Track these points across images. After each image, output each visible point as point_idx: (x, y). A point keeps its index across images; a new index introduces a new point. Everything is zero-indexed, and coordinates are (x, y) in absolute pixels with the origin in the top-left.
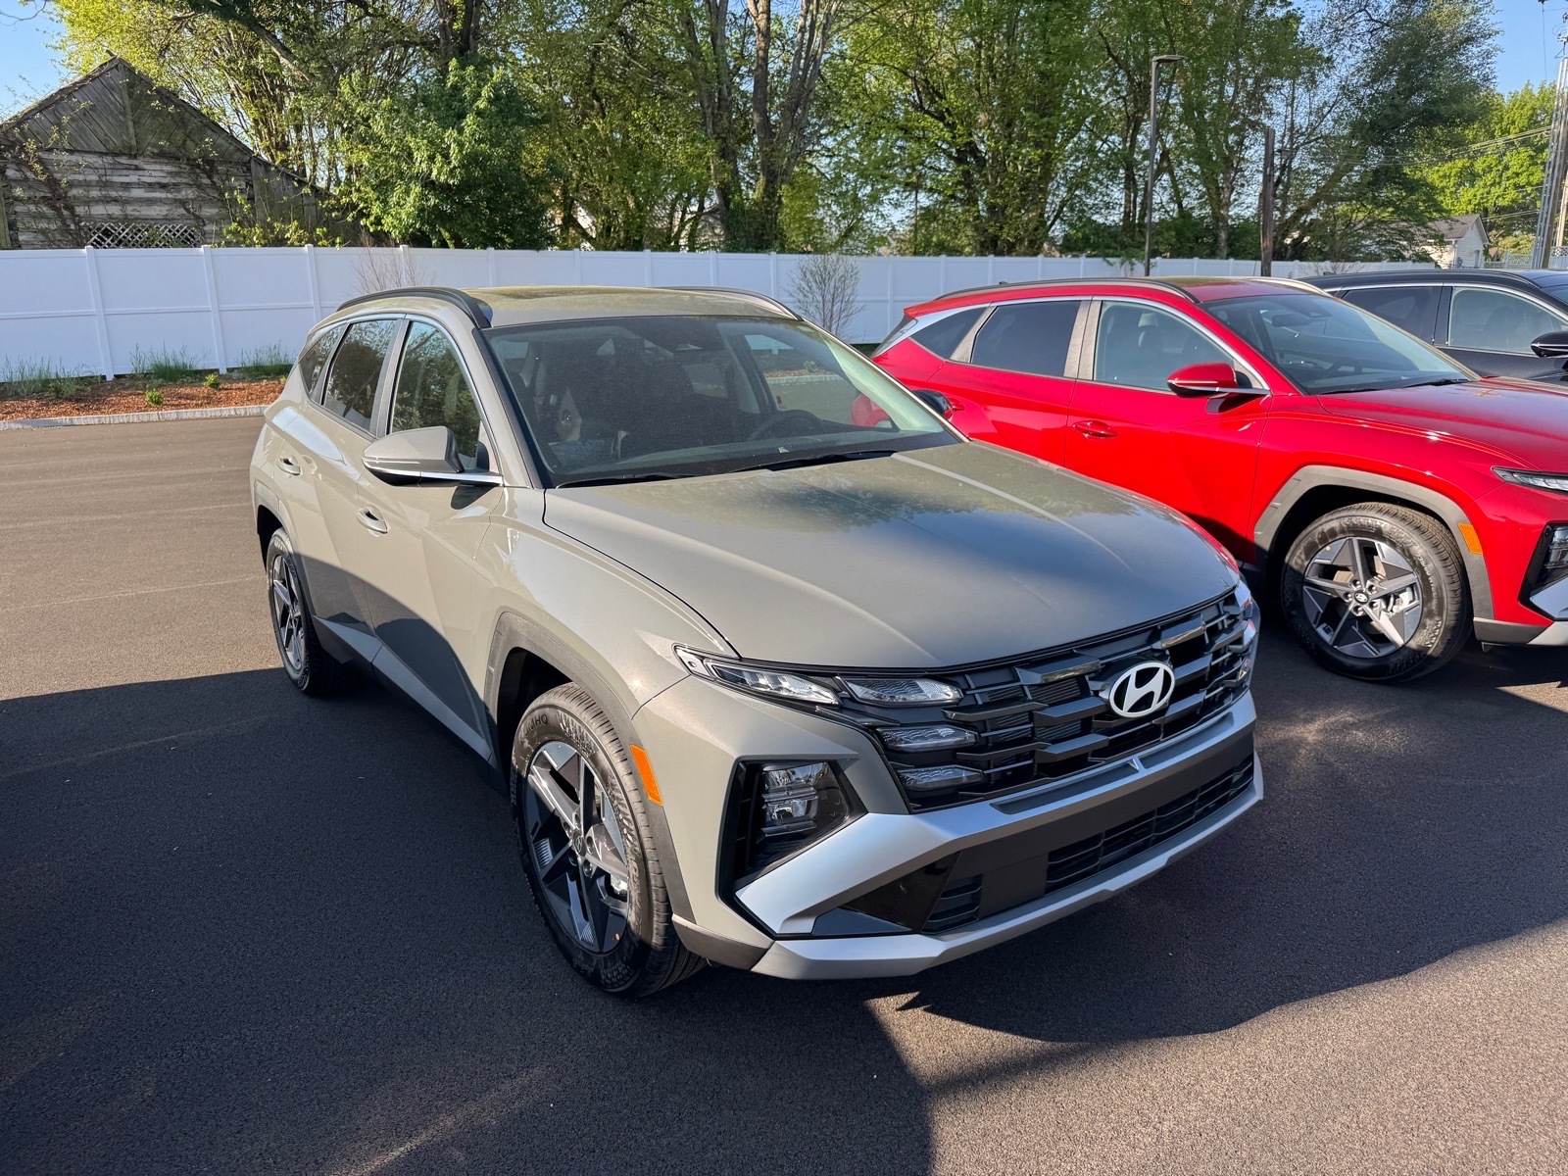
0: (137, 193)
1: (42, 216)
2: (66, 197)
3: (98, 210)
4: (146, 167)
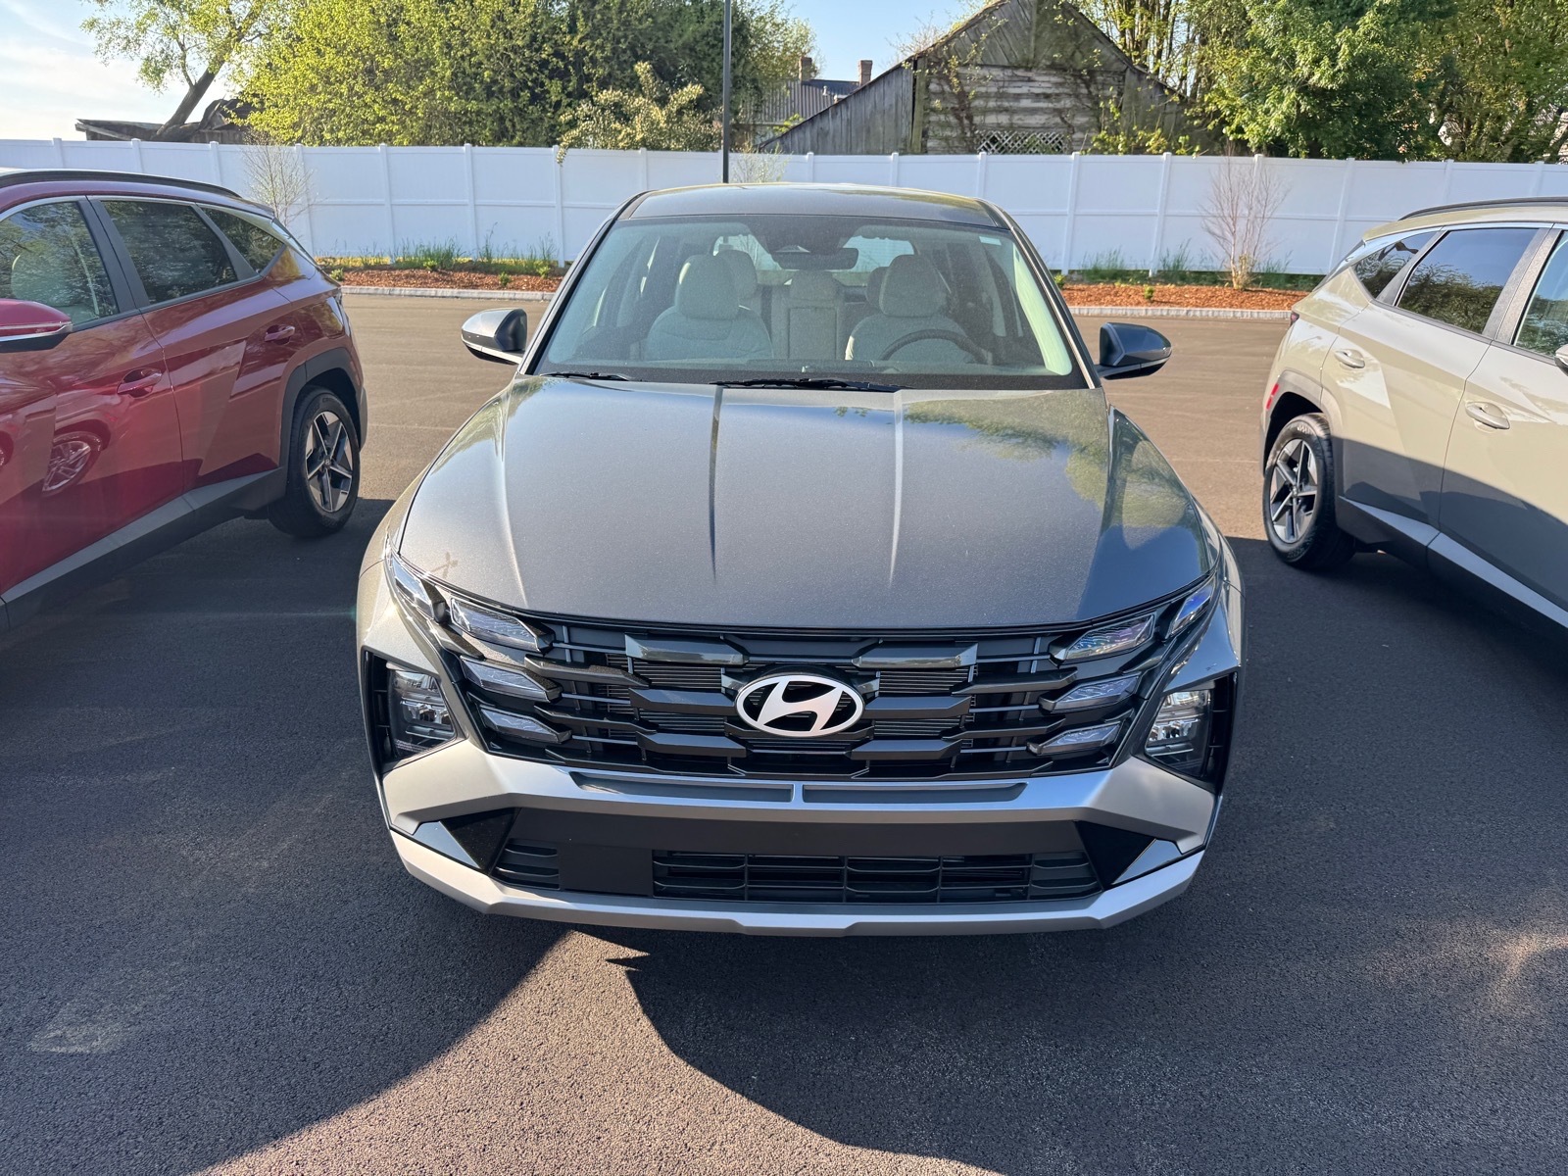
0: (1025, 103)
1: (948, 125)
2: (969, 107)
3: (991, 119)
4: (1037, 78)
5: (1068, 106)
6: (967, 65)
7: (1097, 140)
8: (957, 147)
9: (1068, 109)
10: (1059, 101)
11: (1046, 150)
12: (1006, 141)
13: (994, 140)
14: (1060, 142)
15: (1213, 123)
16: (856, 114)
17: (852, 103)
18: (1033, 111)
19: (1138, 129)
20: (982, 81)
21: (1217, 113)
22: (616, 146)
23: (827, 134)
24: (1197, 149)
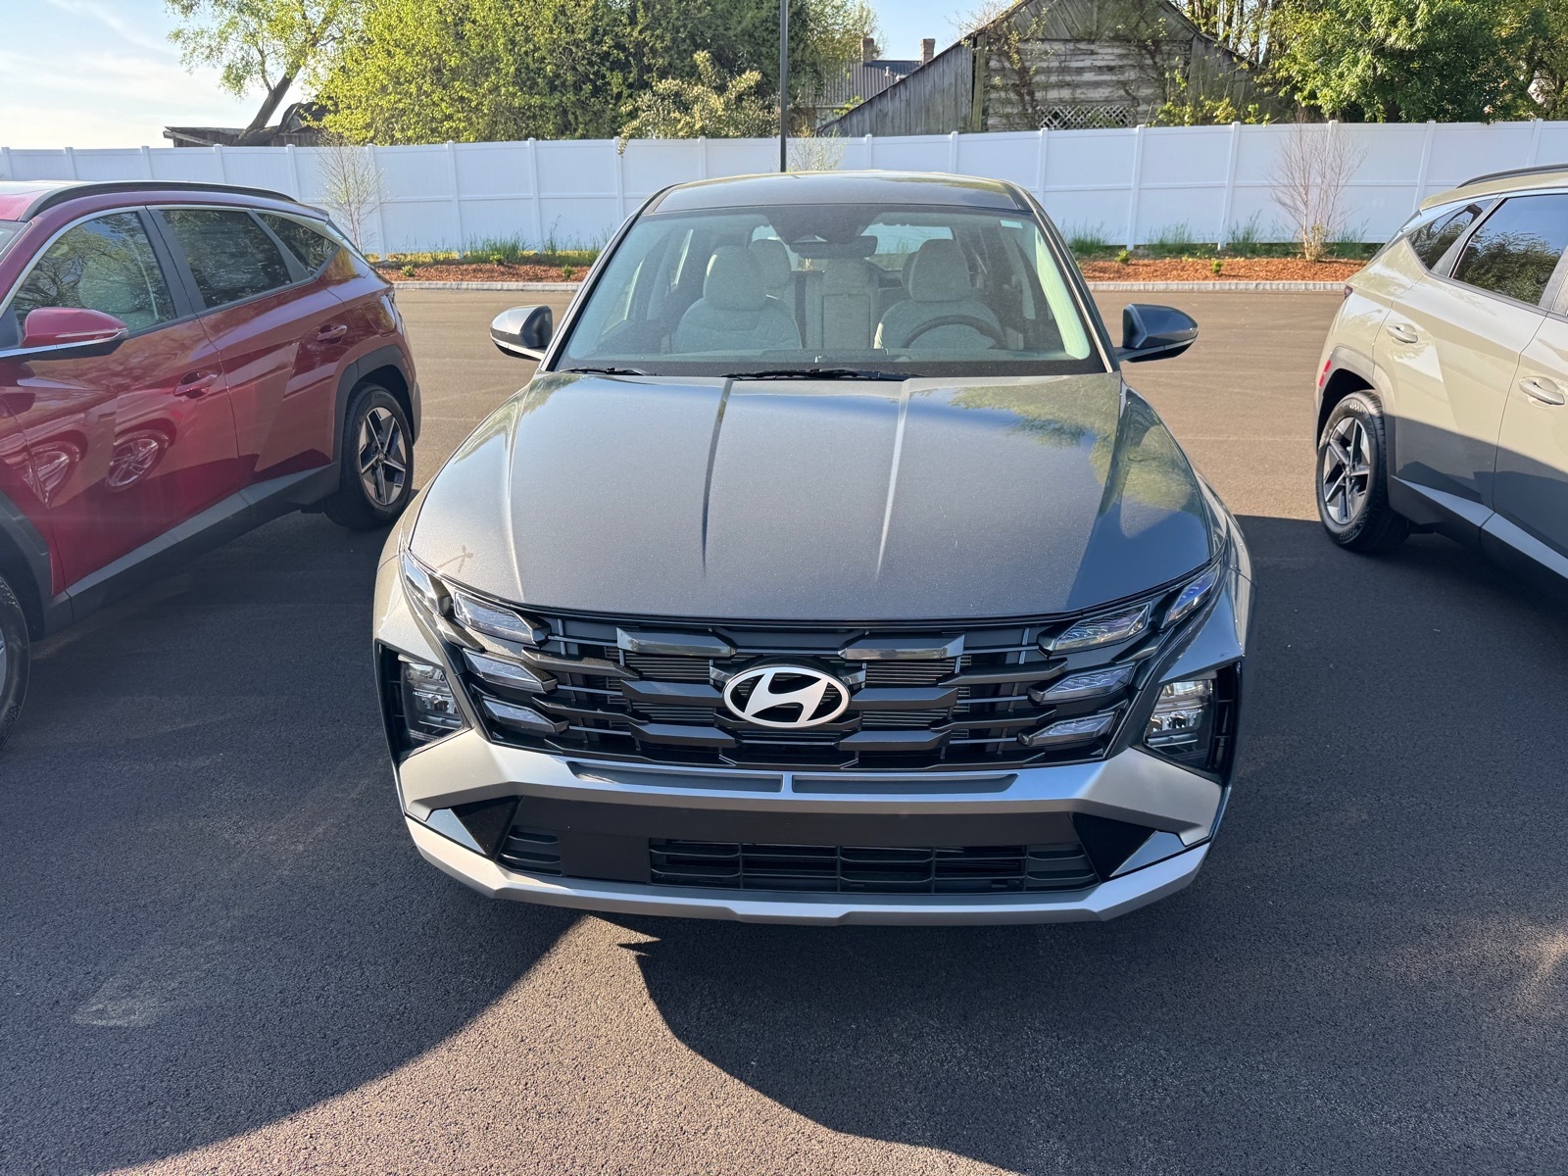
0: (1087, 77)
1: (1008, 102)
2: (1030, 83)
3: (1053, 94)
4: (1100, 51)
5: (1132, 78)
6: (1027, 40)
7: (1162, 112)
8: (1018, 124)
9: (1132, 81)
10: (1123, 73)
11: (1109, 124)
12: (1069, 116)
13: (1056, 116)
14: (1124, 116)
15: (1285, 89)
16: (915, 93)
17: (911, 83)
18: (1096, 85)
19: (1206, 99)
20: (1042, 56)
21: (1288, 80)
22: (675, 135)
23: (886, 115)
24: (1267, 117)
